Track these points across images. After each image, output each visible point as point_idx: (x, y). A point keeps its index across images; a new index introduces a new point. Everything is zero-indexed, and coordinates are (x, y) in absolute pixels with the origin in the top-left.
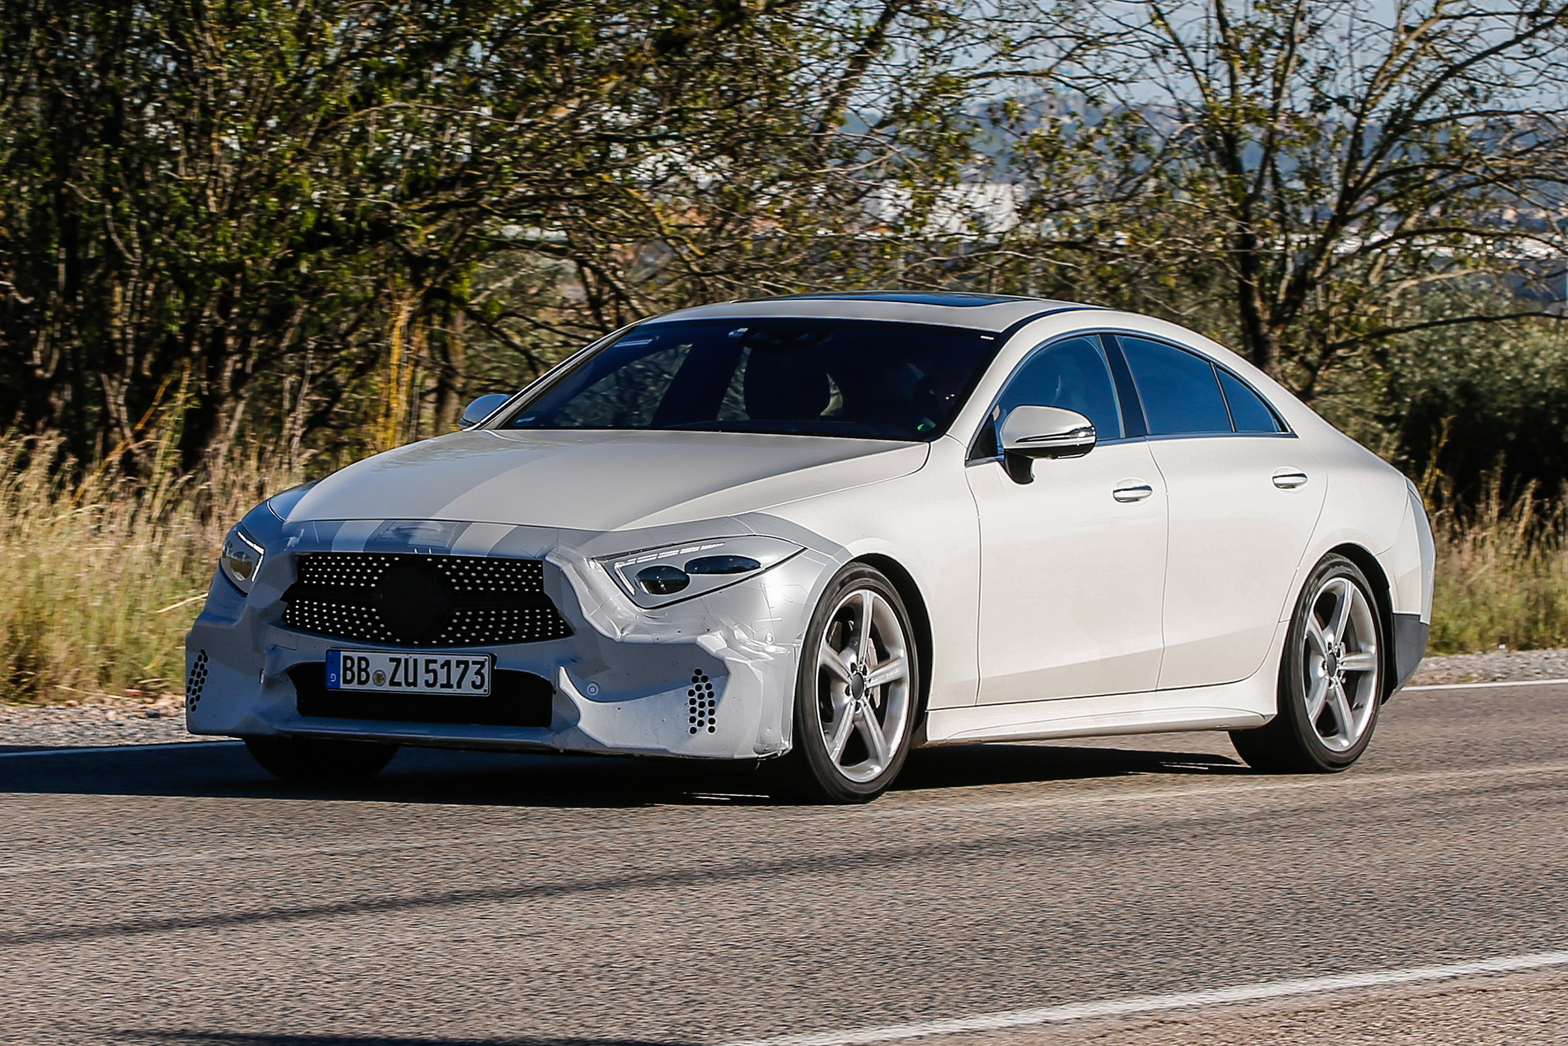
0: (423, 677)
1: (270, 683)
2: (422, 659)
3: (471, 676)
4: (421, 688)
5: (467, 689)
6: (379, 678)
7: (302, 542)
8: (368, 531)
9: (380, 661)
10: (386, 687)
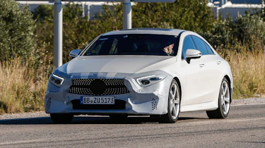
0: (101, 101)
1: (68, 103)
2: (101, 98)
3: (111, 100)
4: (100, 103)
5: (110, 103)
6: (92, 102)
7: (74, 77)
8: (88, 75)
9: (92, 98)
10: (93, 103)
